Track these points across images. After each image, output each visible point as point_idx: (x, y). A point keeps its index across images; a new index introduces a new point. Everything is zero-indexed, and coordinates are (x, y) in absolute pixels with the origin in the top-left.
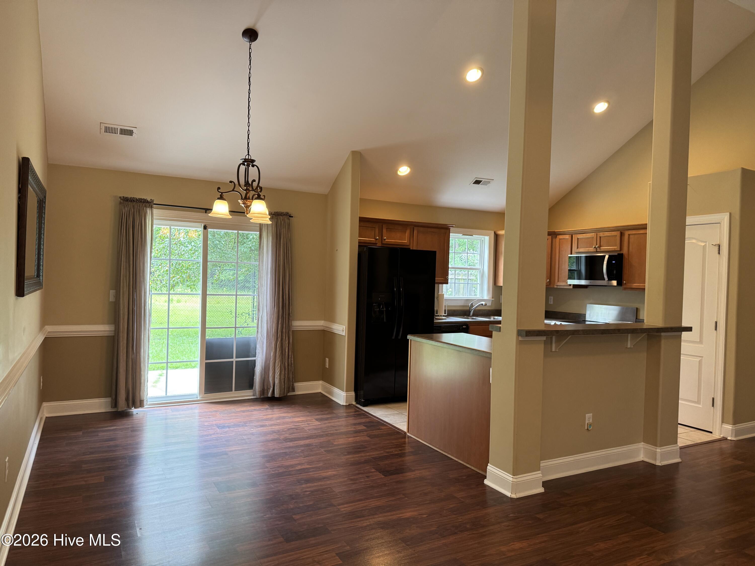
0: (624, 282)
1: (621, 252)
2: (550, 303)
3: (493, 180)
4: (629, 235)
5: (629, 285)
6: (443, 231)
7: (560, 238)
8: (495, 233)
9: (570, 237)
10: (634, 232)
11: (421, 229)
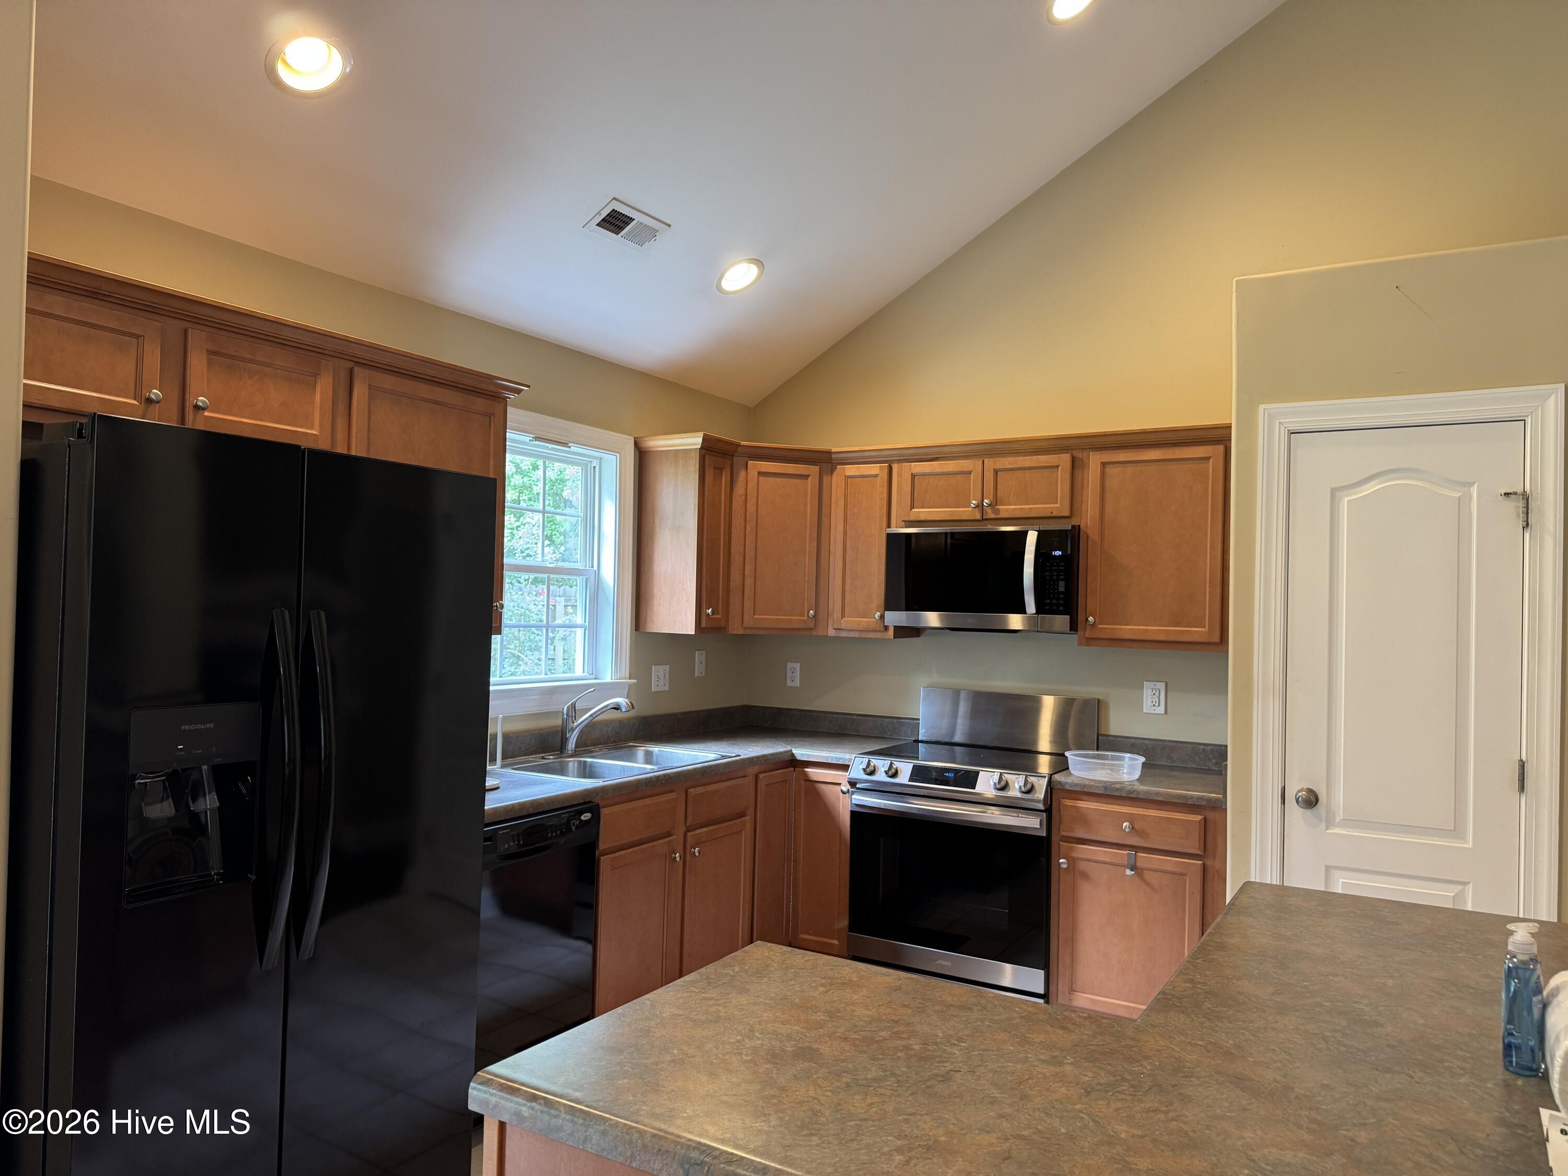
0: (1091, 619)
1: (1075, 522)
2: (789, 684)
3: (669, 226)
4: (1104, 464)
5: (1107, 628)
6: (480, 404)
7: (848, 473)
8: (636, 444)
9: (886, 471)
10: (1123, 456)
11: (388, 382)
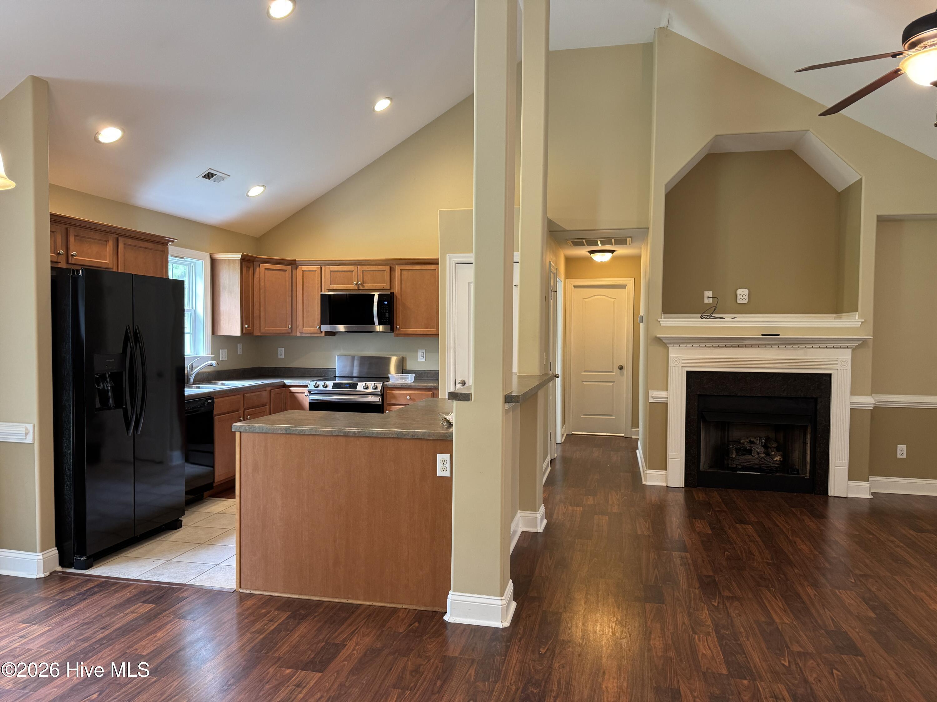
0: (398, 327)
1: (392, 291)
3: (230, 176)
4: (401, 270)
5: (403, 330)
6: (160, 247)
7: (303, 269)
8: (210, 256)
9: (320, 269)
10: (407, 267)
11: (130, 241)
